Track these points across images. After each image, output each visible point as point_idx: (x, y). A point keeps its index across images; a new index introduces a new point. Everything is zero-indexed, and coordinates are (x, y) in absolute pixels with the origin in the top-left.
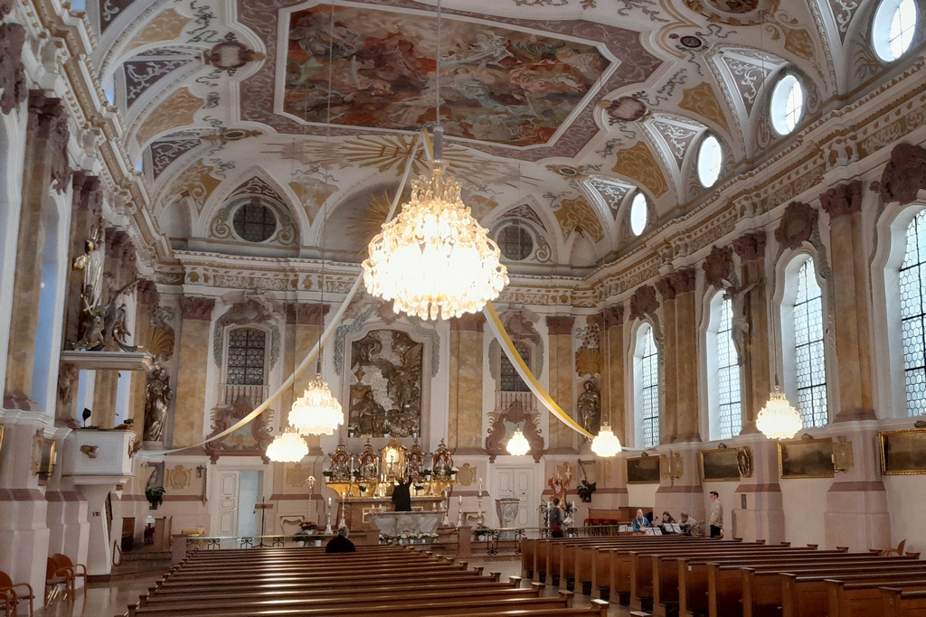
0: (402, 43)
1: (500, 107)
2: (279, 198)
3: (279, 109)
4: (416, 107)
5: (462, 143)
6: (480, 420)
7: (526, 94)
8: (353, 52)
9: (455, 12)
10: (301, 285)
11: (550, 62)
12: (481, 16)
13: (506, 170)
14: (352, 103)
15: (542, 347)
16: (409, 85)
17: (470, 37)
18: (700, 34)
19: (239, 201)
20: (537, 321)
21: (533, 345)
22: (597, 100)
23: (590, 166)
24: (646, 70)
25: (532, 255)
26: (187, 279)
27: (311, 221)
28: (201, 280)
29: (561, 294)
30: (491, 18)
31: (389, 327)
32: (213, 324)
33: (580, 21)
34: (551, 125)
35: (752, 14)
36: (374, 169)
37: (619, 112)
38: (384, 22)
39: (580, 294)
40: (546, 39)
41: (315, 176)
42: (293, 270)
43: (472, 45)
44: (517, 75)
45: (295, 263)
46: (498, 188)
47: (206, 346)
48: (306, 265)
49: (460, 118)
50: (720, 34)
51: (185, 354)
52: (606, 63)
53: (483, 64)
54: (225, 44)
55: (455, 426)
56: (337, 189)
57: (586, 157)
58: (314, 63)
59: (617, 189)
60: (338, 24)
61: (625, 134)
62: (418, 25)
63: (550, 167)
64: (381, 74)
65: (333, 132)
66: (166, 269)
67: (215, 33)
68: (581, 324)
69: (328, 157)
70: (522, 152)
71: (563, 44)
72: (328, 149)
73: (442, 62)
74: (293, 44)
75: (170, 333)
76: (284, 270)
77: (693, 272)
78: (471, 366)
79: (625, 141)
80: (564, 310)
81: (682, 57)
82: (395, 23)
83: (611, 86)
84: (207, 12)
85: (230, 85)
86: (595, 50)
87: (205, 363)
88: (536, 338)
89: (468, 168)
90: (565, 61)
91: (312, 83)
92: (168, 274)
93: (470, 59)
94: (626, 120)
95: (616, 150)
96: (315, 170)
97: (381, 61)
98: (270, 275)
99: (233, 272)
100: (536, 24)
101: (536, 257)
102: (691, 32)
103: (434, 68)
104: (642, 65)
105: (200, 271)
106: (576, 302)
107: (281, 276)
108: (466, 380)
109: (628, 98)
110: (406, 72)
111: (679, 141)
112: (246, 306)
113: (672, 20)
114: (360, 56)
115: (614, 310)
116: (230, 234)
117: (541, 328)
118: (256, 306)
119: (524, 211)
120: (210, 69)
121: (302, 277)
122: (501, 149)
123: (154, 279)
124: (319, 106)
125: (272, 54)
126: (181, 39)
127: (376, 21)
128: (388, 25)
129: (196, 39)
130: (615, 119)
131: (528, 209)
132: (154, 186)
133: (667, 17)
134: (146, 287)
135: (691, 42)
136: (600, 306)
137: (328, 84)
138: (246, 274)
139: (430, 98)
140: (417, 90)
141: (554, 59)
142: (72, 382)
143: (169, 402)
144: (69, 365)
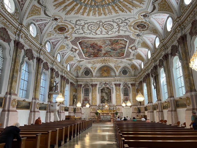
0: (95, 44)
1: (114, 51)
2: (90, 69)
3: (84, 57)
5: (111, 58)
6: (121, 100)
7: (117, 48)
8: (89, 47)
9: (100, 38)
10: (93, 81)
12: (104, 38)
13: (120, 61)
14: (93, 54)
15: (130, 89)
16: (99, 50)
17: (104, 41)
18: (139, 34)
19: (85, 70)
22: (128, 48)
24: (133, 41)
25: (128, 74)
26: (78, 82)
27: (94, 72)
28: (80, 82)
29: (133, 80)
30: (106, 38)
31: (106, 87)
32: (82, 88)
33: (119, 36)
34: (123, 53)
35: (146, 28)
36: (101, 63)
37: (132, 49)
39: (136, 80)
40: (115, 39)
41: (93, 66)
42: (92, 79)
43: (105, 42)
44: (114, 46)
45: (92, 78)
46: (120, 64)
47: (81, 91)
48: (94, 78)
49: (109, 54)
50: (142, 33)
51: (78, 92)
52: (127, 42)
53: (108, 45)
54: (72, 48)
55: (117, 102)
56: (97, 67)
57: (131, 57)
58: (85, 49)
59: (139, 62)
60: (85, 43)
62: (96, 41)
63: (126, 60)
64: (95, 49)
65: (93, 59)
66: (76, 81)
67: (70, 47)
68: (137, 84)
69: (94, 63)
70: (121, 58)
71: (118, 40)
72: (94, 61)
73: (103, 46)
74: (81, 47)
75: (77, 89)
76: (91, 79)
77: (149, 74)
78: (119, 92)
79: (136, 53)
80: (134, 82)
81: (138, 38)
82: (93, 41)
83: (129, 45)
84: (67, 44)
85: (76, 54)
86: (124, 40)
87: (81, 93)
88: (129, 87)
90: (120, 42)
91: (86, 52)
93: (106, 45)
94: (134, 50)
95: (135, 55)
96: (93, 65)
97: (94, 47)
98: (89, 80)
99: (84, 80)
100: (113, 37)
102: (137, 34)
105: (80, 80)
106: (136, 81)
108: (118, 94)
109: (133, 46)
110: (98, 48)
111: (144, 52)
112: (86, 85)
113: (134, 32)
114: (91, 47)
115: (141, 82)
116: (84, 75)
117: (130, 85)
118: (87, 85)
119: (125, 67)
120: (72, 52)
121: (93, 80)
122: (117, 58)
123: (73, 82)
124: (89, 55)
125: (79, 49)
126: (66, 49)
127: (90, 42)
128: (92, 42)
129: (68, 48)
130: (132, 50)
131: (126, 67)
132: (72, 70)
133: (132, 32)
134: (71, 83)
135: (138, 35)
136: (139, 81)
137: (89, 52)
138: (86, 80)
139: (103, 52)
140: (101, 51)
141: (118, 42)
142: (50, 96)
143: (77, 99)
144: (50, 94)
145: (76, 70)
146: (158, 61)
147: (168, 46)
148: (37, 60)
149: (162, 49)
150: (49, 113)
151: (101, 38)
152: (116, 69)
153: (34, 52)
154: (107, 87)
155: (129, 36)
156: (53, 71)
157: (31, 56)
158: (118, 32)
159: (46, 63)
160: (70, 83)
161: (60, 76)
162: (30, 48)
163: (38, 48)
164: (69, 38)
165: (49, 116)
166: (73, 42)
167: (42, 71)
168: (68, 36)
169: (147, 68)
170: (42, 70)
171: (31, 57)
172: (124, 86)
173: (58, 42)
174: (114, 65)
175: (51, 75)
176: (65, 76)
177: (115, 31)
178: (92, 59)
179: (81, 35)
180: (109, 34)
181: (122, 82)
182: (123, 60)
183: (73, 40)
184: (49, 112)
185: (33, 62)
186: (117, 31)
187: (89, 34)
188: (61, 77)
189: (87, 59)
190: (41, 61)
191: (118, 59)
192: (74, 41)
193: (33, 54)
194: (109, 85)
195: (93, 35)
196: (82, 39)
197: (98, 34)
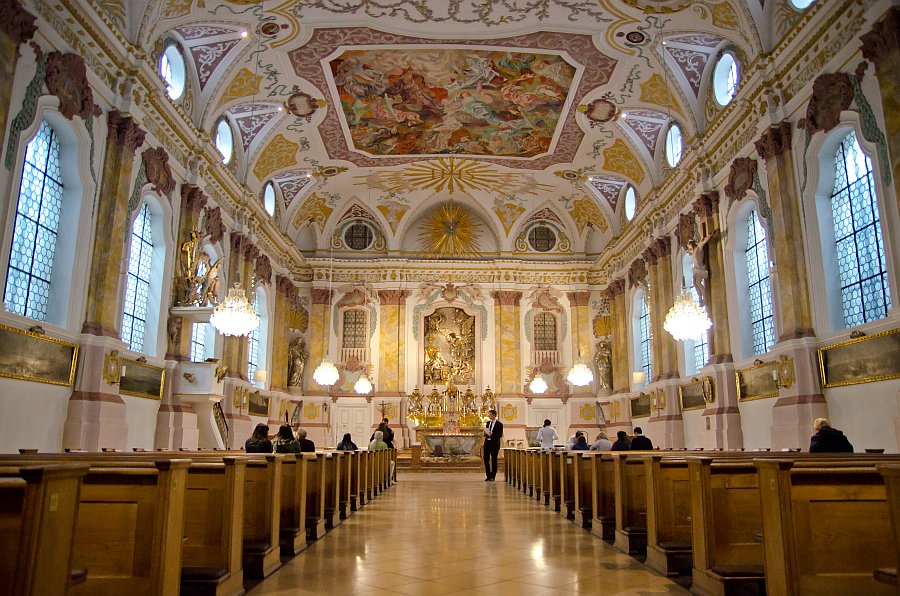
0: (415, 77)
1: (504, 124)
2: (372, 219)
3: (351, 147)
4: (443, 132)
5: (486, 160)
6: (519, 371)
7: (519, 108)
8: (384, 90)
9: (444, 42)
10: (389, 278)
11: (529, 76)
12: (462, 42)
13: (524, 180)
14: (397, 134)
15: (565, 316)
16: (430, 114)
17: (461, 63)
18: (641, 29)
19: (348, 223)
20: (561, 297)
21: (558, 315)
22: (575, 106)
23: (586, 168)
24: (606, 71)
25: (555, 247)
26: (315, 278)
27: (394, 232)
28: (324, 278)
29: (579, 275)
30: (472, 42)
31: (451, 306)
32: (332, 306)
33: (541, 32)
34: (546, 135)
36: (432, 190)
37: (595, 115)
38: (395, 60)
39: (594, 274)
40: (519, 55)
41: (393, 199)
42: (383, 267)
43: (466, 70)
44: (507, 92)
45: (384, 263)
46: (524, 197)
47: (329, 322)
48: (393, 263)
49: (477, 138)
50: (658, 25)
51: (314, 328)
52: (573, 70)
53: (479, 87)
54: (295, 96)
55: (500, 376)
56: (409, 208)
57: (581, 160)
58: (360, 104)
59: (612, 187)
61: (606, 134)
62: (420, 59)
63: (557, 173)
64: (409, 106)
65: (394, 162)
66: (303, 271)
67: (285, 87)
68: (596, 296)
69: (399, 185)
70: (532, 163)
71: (534, 57)
72: (396, 177)
73: (453, 89)
74: (340, 89)
75: (306, 313)
76: (377, 267)
77: (669, 239)
78: (511, 332)
79: (608, 140)
80: (582, 287)
81: (633, 53)
82: (404, 59)
83: (583, 91)
84: (272, 69)
85: (311, 129)
86: (560, 58)
87: (328, 333)
88: (561, 310)
89: (496, 182)
90: (540, 73)
91: (365, 121)
92: (304, 275)
93: (469, 83)
94: (603, 121)
95: (601, 150)
96: (393, 195)
97: (405, 95)
98: (369, 272)
99: (345, 271)
100: (508, 42)
101: (559, 248)
102: (633, 28)
103: (445, 95)
104: (602, 68)
105: (323, 271)
106: (591, 281)
107: (376, 272)
108: (507, 342)
109: (599, 100)
110: (427, 103)
111: (649, 134)
112: (353, 294)
113: (616, 19)
114: (389, 92)
115: (617, 282)
116: (343, 246)
117: (564, 302)
118: (359, 293)
119: (547, 214)
120: (293, 118)
121: (390, 272)
122: (515, 162)
123: (291, 277)
124: (378, 141)
125: (329, 100)
126: (263, 94)
127: (389, 59)
128: (400, 63)
129: (274, 93)
130: (594, 121)
131: (549, 210)
132: (286, 214)
133: (610, 16)
134: (282, 281)
135: (636, 38)
136: (609, 282)
137: (376, 121)
138: (353, 272)
139: (451, 123)
140: (438, 116)
141: (531, 73)
142: (179, 330)
143: (305, 360)
144: (177, 317)
145: (307, 222)
146: (725, 172)
147: (790, 86)
148: (110, 123)
149: (755, 101)
150: (172, 414)
151: (448, 42)
152: (503, 220)
153: (97, 78)
154: (455, 304)
155: (589, 37)
156: (196, 201)
157: (78, 94)
158: (541, 8)
159: (161, 156)
160: (273, 279)
161: (227, 236)
162: (71, 50)
163: (119, 60)
164: (282, 34)
165: (172, 430)
166: (302, 60)
167: (137, 194)
168: (280, 21)
169: (658, 214)
170: (139, 186)
171: (75, 99)
172: (537, 305)
173: (224, 53)
174: (496, 201)
175: (183, 221)
176: (254, 240)
177: (524, 7)
178: (387, 163)
179: (348, 15)
180: (492, 17)
181: (528, 286)
182: (539, 175)
183: (304, 47)
184: (171, 408)
185: (90, 129)
186: (536, 6)
187: (390, 10)
188: (231, 240)
189: (365, 162)
190: (130, 134)
191: (519, 167)
192: (305, 55)
193: (88, 89)
194: (465, 298)
195: (408, 17)
196: (352, 39)
197: (435, 15)
